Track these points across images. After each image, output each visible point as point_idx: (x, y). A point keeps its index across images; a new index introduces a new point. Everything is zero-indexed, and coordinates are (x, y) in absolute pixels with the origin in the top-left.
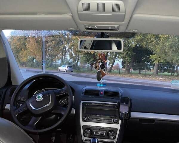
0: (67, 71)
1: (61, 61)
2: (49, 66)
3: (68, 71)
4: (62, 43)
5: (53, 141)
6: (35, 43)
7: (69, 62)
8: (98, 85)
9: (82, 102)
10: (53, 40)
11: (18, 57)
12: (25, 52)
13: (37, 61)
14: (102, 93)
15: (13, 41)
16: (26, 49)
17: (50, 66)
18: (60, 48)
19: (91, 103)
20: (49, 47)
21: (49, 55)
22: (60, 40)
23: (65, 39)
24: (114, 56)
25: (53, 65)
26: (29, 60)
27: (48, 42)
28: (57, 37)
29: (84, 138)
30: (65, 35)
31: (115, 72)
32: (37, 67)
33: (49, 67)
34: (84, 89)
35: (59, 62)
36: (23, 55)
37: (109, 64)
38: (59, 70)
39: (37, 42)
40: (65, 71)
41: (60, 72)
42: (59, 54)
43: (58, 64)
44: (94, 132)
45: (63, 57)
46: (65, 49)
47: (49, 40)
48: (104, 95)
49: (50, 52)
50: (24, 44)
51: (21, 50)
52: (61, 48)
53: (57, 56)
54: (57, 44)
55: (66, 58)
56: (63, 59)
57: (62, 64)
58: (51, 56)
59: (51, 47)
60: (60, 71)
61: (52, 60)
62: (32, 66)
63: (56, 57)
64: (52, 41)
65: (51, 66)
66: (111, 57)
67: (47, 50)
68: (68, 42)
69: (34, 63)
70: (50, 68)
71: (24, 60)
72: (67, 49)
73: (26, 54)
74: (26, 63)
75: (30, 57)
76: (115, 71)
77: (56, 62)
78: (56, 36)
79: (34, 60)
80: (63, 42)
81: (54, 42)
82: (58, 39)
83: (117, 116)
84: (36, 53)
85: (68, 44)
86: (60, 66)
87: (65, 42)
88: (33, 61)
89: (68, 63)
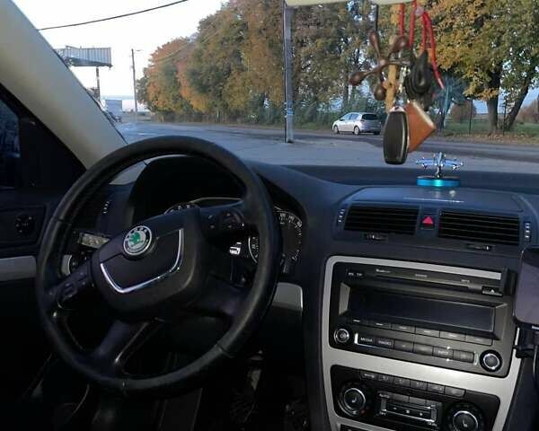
0: (360, 133)
1: (341, 101)
2: (306, 119)
3: (363, 131)
4: (346, 41)
5: (254, 385)
6: (267, 50)
7: (367, 103)
8: (422, 182)
9: (332, 261)
10: (318, 37)
11: (221, 95)
12: (239, 80)
13: (273, 105)
14: (428, 221)
15: (205, 49)
16: (242, 70)
17: (311, 119)
18: (339, 58)
19: (375, 267)
20: (308, 58)
21: (307, 83)
22: (340, 33)
23: (355, 27)
24: (524, 74)
25: (319, 116)
26: (250, 102)
27: (302, 44)
28: (331, 25)
29: (336, 421)
30: (357, 14)
31: (527, 130)
32: (273, 122)
33: (306, 122)
34: (349, 201)
35: (338, 104)
36: (236, 89)
37: (506, 103)
38: (336, 131)
39: (271, 46)
40: (353, 133)
41: (337, 136)
42: (336, 79)
43: (333, 110)
44: (384, 403)
45: (350, 88)
46: (357, 61)
47: (306, 37)
48: (440, 231)
49: (309, 74)
50: (237, 55)
51: (229, 72)
52: (342, 60)
53: (333, 86)
54: (332, 47)
55: (358, 91)
56: (350, 93)
57: (347, 110)
58: (314, 86)
59: (312, 59)
60: (338, 132)
61: (316, 99)
62: (260, 121)
63: (326, 89)
64: (313, 39)
65: (313, 117)
66: (512, 78)
67: (300, 70)
68: (363, 38)
69: (264, 110)
70: (310, 124)
71: (238, 102)
72: (361, 60)
73: (244, 85)
74: (243, 112)
75: (252, 94)
76: (526, 125)
77: (328, 106)
78: (328, 22)
79: (266, 102)
80: (349, 39)
81: (320, 42)
82: (333, 29)
83: (498, 339)
84: (268, 81)
85: (366, 43)
86: (340, 116)
87: (354, 39)
88: (262, 104)
89: (364, 106)
